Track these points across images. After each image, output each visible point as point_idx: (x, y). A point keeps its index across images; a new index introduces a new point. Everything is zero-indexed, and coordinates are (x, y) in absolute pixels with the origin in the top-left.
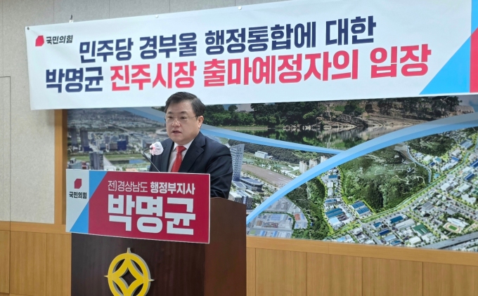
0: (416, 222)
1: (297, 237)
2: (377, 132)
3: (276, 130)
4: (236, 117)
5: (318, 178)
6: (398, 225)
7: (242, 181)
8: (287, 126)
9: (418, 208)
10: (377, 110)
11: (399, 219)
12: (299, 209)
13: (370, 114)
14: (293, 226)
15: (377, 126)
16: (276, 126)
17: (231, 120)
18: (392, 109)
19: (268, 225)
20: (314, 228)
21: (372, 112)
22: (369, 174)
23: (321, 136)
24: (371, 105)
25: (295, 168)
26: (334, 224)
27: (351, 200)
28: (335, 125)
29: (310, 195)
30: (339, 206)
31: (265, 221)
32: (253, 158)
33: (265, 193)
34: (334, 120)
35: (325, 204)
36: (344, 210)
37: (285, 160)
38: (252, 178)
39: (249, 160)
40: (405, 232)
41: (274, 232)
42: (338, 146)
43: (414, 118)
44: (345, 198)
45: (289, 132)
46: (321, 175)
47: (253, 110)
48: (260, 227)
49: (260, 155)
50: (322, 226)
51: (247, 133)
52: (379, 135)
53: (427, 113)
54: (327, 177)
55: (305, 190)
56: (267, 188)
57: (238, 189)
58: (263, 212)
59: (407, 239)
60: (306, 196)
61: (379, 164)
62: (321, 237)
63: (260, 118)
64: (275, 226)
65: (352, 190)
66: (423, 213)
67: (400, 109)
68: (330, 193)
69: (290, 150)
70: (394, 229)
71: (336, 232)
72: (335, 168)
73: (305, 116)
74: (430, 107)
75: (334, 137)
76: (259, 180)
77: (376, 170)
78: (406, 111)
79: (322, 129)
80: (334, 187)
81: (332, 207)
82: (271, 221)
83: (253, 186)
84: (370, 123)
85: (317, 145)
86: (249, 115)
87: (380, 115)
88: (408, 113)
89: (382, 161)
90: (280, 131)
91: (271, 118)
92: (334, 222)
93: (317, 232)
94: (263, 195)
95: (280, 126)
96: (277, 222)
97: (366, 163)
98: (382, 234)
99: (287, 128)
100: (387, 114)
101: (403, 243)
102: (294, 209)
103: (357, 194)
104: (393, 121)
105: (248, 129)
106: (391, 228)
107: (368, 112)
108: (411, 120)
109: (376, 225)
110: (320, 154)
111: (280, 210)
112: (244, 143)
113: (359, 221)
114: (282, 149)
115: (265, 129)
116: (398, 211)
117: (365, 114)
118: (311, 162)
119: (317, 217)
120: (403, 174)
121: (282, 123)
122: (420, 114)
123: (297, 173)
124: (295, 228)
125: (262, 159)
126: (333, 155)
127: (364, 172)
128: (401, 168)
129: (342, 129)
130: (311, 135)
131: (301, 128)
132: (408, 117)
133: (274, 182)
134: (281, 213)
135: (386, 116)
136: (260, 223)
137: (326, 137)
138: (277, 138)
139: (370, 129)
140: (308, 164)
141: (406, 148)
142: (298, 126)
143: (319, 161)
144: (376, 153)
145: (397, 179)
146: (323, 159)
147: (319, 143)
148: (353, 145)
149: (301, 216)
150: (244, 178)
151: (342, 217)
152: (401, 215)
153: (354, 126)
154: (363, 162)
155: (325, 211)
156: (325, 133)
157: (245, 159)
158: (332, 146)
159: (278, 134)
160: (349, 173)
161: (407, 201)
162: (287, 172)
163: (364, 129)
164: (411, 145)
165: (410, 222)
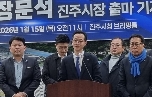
8: (90, 52)
73: (99, 48)
79: (107, 54)
84: (129, 51)
117: (127, 47)
121: (87, 51)
122: (151, 47)
130: (102, 57)
131: (97, 53)
142: (96, 52)
163: (127, 54)
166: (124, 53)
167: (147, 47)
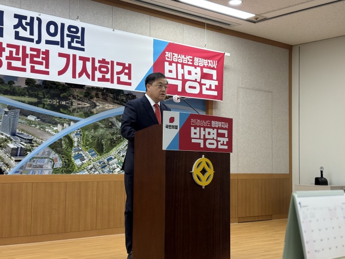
0: (118, 160)
1: (56, 173)
2: (101, 110)
4: (14, 89)
5: (69, 135)
6: (110, 163)
7: (17, 136)
8: (50, 100)
9: (119, 153)
10: (101, 96)
11: (111, 159)
12: (57, 155)
14: (53, 166)
15: (101, 106)
16: (43, 100)
17: (10, 91)
19: (36, 167)
20: (66, 167)
21: (99, 98)
22: (96, 133)
23: (71, 109)
24: (98, 94)
25: (55, 128)
26: (78, 164)
27: (87, 148)
28: (79, 103)
29: (64, 146)
30: (81, 152)
31: (34, 164)
32: (26, 120)
33: (35, 145)
34: (79, 100)
35: (73, 152)
36: (83, 155)
37: (49, 123)
38: (25, 134)
39: (23, 121)
40: (113, 166)
41: (40, 171)
42: (81, 116)
43: (118, 104)
44: (84, 147)
45: (52, 104)
46: (70, 133)
47: (27, 86)
48: (30, 168)
49: (31, 118)
50: (71, 165)
51: (22, 102)
52: (102, 111)
53: (123, 102)
54: (74, 134)
55: (61, 143)
56: (36, 141)
57: (14, 142)
58: (33, 158)
59: (114, 169)
60: (62, 146)
61: (102, 128)
62: (70, 172)
63: (32, 93)
64: (41, 167)
65: (88, 143)
66: (122, 155)
67: (112, 98)
68: (75, 144)
69: (52, 116)
70: (108, 164)
71: (79, 168)
72: (79, 129)
73: (62, 95)
74: (125, 99)
75: (79, 110)
76: (30, 136)
77: (101, 131)
79: (72, 105)
80: (78, 141)
81: (77, 153)
82: (38, 164)
83: (26, 139)
84: (98, 104)
85: (69, 114)
86: (24, 89)
87: (102, 100)
89: (103, 126)
90: (45, 103)
91: (39, 93)
92: (78, 162)
93: (68, 169)
94: (33, 146)
95: (45, 99)
96: (42, 164)
97: (95, 127)
98: (102, 168)
99: (50, 102)
101: (112, 172)
102: (54, 155)
103: (91, 145)
105: (23, 99)
107: (97, 98)
109: (100, 163)
110: (71, 120)
111: (45, 156)
112: (20, 108)
113: (91, 161)
114: (47, 115)
115: (35, 100)
116: (111, 154)
117: (95, 99)
118: (65, 125)
119: (68, 160)
120: (113, 134)
121: (47, 98)
122: (121, 102)
123: (57, 131)
124: (54, 167)
125: (33, 121)
126: (78, 121)
127: (95, 132)
128: (112, 131)
129: (83, 106)
130: (65, 107)
132: (115, 103)
133: (41, 137)
134: (45, 158)
135: (105, 101)
136: (30, 166)
137: (74, 110)
138: (43, 108)
139: (98, 108)
140: (63, 126)
141: (114, 120)
142: (58, 101)
143: (70, 125)
144: (100, 121)
145: (110, 136)
146: (72, 123)
147: (70, 113)
148: (88, 116)
149: (58, 160)
150: (19, 134)
151: (82, 159)
152: (112, 156)
153: (89, 105)
154: (94, 126)
155: (73, 156)
156: (73, 107)
157: (20, 120)
158: (77, 116)
159: (44, 105)
160: (87, 133)
161: (114, 149)
162: (50, 130)
164: (116, 118)
165: (116, 160)
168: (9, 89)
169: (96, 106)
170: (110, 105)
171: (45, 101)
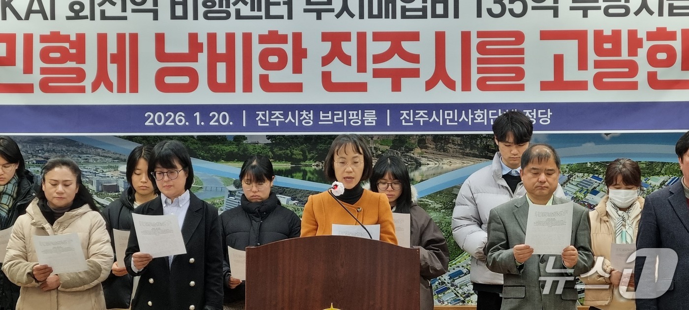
3: (303, 168)
4: (245, 150)
6: (457, 282)
8: (317, 163)
10: (431, 146)
11: (459, 274)
13: (424, 150)
15: (432, 164)
16: (303, 163)
17: (237, 154)
18: (449, 145)
21: (426, 148)
24: (424, 140)
40: (466, 289)
43: (475, 156)
47: (269, 141)
53: (488, 151)
59: (468, 296)
63: (280, 152)
67: (459, 145)
70: (452, 285)
78: (466, 148)
84: (423, 161)
86: (263, 148)
87: (435, 152)
88: (468, 151)
89: (438, 206)
90: (307, 169)
91: (295, 152)
95: (307, 163)
98: (439, 293)
99: (317, 166)
100: (444, 151)
101: (464, 302)
104: (451, 159)
106: (449, 285)
107: (421, 148)
108: (471, 158)
116: (458, 264)
117: (418, 150)
121: (310, 159)
122: (482, 152)
132: (468, 155)
135: (442, 153)
139: (423, 168)
144: (430, 197)
152: (461, 268)
163: (416, 168)
166: (409, 166)
167: (472, 152)
168: (236, 150)
169: (419, 165)
170: (453, 160)
171: (306, 166)
